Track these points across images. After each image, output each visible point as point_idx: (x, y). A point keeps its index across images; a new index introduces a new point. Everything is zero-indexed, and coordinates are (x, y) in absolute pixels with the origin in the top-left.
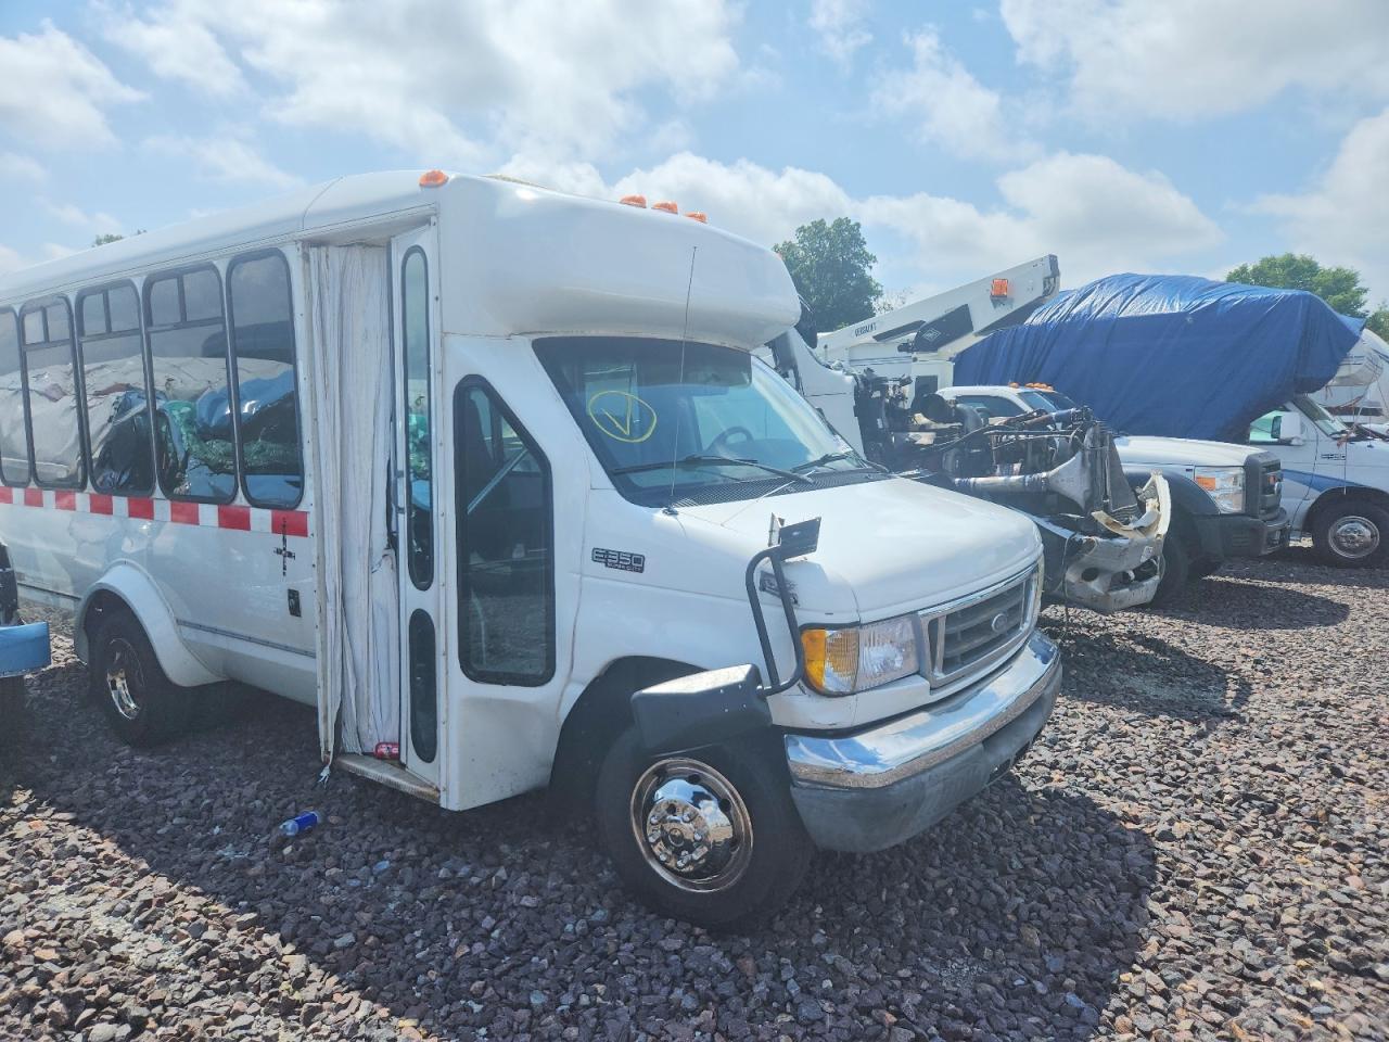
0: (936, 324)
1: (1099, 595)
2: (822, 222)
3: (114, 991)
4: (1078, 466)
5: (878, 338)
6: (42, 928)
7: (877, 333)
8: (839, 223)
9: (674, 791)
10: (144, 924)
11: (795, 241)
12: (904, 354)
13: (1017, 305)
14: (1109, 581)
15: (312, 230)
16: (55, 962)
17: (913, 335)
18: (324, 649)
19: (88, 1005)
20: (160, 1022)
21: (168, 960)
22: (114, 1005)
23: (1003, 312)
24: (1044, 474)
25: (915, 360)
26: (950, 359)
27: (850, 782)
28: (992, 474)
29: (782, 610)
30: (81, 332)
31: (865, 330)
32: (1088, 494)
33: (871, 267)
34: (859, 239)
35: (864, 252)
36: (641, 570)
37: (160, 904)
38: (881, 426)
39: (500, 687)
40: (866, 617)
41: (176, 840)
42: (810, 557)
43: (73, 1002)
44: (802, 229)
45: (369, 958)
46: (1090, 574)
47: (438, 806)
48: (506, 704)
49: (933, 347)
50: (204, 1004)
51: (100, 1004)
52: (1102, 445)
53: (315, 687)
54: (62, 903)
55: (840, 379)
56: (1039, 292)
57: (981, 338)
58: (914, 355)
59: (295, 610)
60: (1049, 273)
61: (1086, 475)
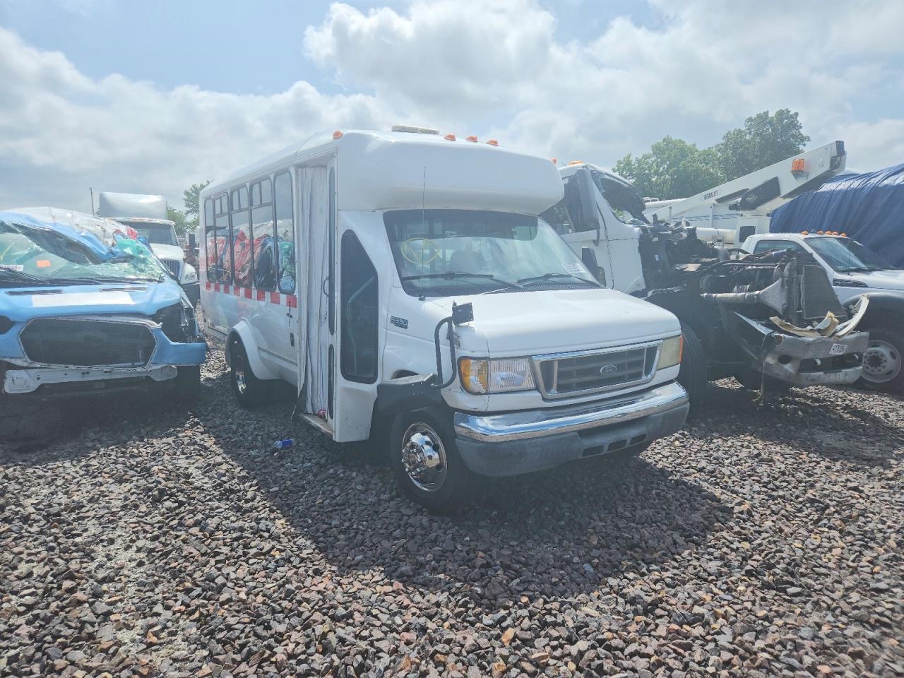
0: (755, 191)
1: (791, 373)
2: (766, 113)
3: (178, 491)
4: (779, 287)
5: (719, 201)
6: (166, 467)
7: (718, 197)
8: (782, 114)
9: (417, 438)
10: (205, 472)
11: (743, 128)
12: (734, 212)
13: (811, 177)
14: (799, 364)
15: (299, 160)
16: (164, 479)
17: (739, 200)
18: (300, 362)
19: (167, 495)
20: (189, 505)
21: (206, 486)
22: (177, 496)
23: (802, 182)
24: (757, 292)
25: (742, 215)
26: (768, 215)
27: (486, 439)
28: (730, 291)
29: (449, 348)
30: (232, 209)
31: (710, 196)
32: (785, 306)
33: (804, 145)
34: (796, 125)
35: (800, 134)
36: (406, 327)
37: (214, 465)
38: (657, 259)
39: (355, 383)
40: (492, 355)
41: (237, 445)
42: (471, 324)
43: (162, 492)
44: (750, 119)
45: (281, 498)
46: (784, 359)
47: (332, 439)
48: (359, 392)
49: (753, 206)
50: (210, 503)
51: (171, 495)
52: (798, 274)
53: (297, 380)
54: (182, 462)
55: (631, 230)
56: (827, 167)
57: (789, 200)
58: (740, 212)
59: (293, 344)
60: (835, 154)
61: (784, 294)
